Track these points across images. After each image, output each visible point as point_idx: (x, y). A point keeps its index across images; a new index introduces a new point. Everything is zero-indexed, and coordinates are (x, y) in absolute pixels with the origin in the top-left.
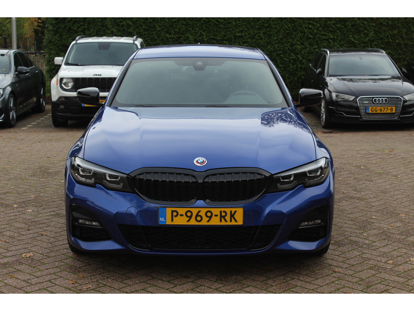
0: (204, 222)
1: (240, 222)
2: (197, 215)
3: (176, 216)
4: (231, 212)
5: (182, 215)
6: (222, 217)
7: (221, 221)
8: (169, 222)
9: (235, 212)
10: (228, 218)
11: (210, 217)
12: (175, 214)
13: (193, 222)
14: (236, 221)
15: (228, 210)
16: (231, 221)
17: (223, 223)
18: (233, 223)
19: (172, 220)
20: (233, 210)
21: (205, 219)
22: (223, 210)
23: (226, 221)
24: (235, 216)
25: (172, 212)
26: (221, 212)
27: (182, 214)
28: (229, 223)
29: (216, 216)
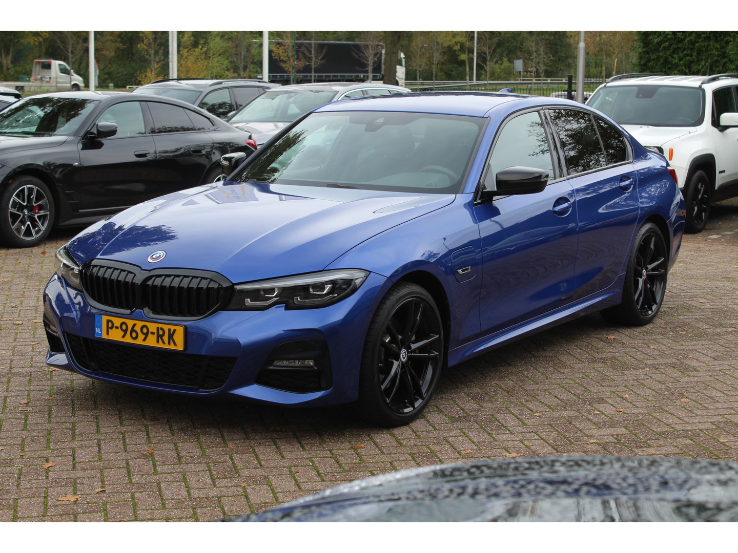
0: (139, 341)
1: (180, 347)
2: (133, 330)
3: (112, 328)
4: (169, 330)
5: (117, 328)
6: (160, 337)
7: (158, 342)
8: (104, 336)
9: (175, 331)
10: (166, 338)
11: (146, 335)
12: (110, 326)
13: (128, 339)
14: (175, 344)
15: (166, 328)
16: (169, 343)
17: (161, 345)
18: (172, 347)
19: (108, 333)
20: (172, 328)
21: (141, 337)
22: (160, 326)
23: (164, 343)
24: (175, 337)
25: (108, 321)
26: (158, 328)
27: (117, 326)
28: (167, 346)
29: (153, 333)
